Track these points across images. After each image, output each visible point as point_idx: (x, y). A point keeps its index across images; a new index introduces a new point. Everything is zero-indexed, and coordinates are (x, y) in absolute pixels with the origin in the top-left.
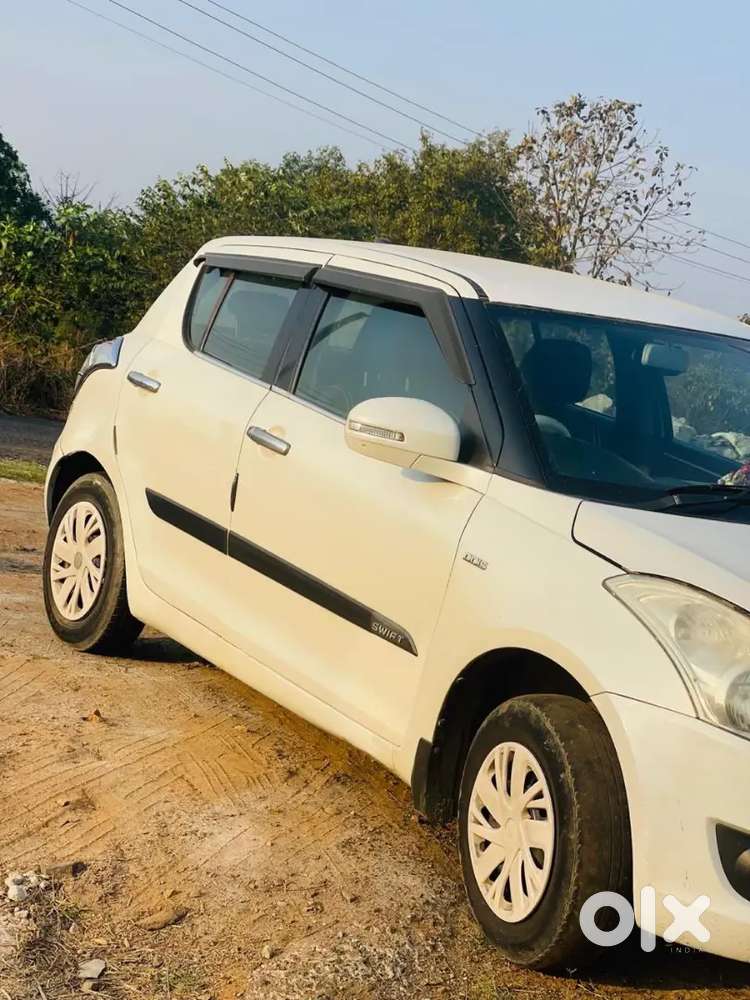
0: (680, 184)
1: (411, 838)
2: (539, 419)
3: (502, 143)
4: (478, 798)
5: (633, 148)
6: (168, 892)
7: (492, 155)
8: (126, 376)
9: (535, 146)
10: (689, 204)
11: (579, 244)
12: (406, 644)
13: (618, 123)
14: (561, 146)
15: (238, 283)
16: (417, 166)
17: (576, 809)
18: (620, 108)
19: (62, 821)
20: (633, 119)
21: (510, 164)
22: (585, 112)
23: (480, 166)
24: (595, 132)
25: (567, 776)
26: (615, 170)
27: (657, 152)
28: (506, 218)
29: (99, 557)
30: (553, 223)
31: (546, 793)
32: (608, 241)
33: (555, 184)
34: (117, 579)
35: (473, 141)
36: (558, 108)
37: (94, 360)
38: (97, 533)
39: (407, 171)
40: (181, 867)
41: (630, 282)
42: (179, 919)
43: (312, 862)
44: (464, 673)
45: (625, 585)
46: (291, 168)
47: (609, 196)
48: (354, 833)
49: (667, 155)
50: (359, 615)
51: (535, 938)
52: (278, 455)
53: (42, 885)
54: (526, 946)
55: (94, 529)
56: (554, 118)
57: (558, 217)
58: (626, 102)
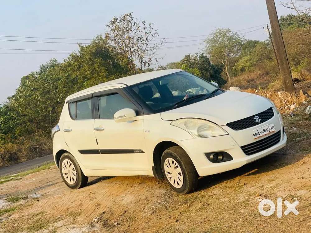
0: (152, 29)
1: (158, 186)
2: (147, 103)
3: (101, 38)
4: (166, 171)
5: (136, 25)
6: (121, 209)
7: (99, 42)
8: (63, 131)
9: (109, 35)
10: (157, 33)
11: (133, 56)
12: (142, 152)
13: (129, 20)
14: (116, 32)
15: (78, 103)
16: (80, 54)
17: (182, 163)
18: (127, 16)
19: (97, 208)
20: (132, 17)
21: (105, 43)
22: (118, 21)
23: (98, 47)
24: (124, 25)
25: (179, 158)
26: (134, 32)
27: (142, 23)
28: (111, 58)
29: (73, 168)
30: (123, 53)
31: (177, 163)
32: (140, 52)
33: (119, 43)
34: (79, 171)
35: (92, 41)
36: (111, 23)
37: (54, 131)
38: (71, 164)
39: (78, 56)
40: (121, 205)
41: (151, 60)
42: (125, 212)
43: (143, 195)
44: (154, 151)
45: (174, 123)
46: (43, 69)
47: (135, 39)
48: (148, 189)
49: (145, 23)
50: (131, 151)
51: (185, 187)
52: (103, 131)
53: (100, 217)
54: (185, 189)
55: (70, 164)
56: (111, 26)
57: (124, 51)
58: (128, 13)
